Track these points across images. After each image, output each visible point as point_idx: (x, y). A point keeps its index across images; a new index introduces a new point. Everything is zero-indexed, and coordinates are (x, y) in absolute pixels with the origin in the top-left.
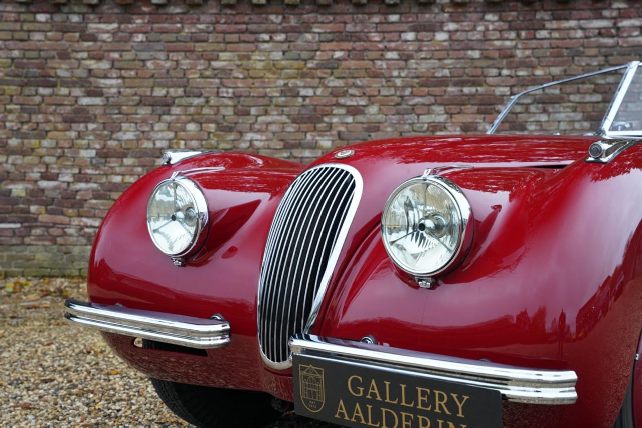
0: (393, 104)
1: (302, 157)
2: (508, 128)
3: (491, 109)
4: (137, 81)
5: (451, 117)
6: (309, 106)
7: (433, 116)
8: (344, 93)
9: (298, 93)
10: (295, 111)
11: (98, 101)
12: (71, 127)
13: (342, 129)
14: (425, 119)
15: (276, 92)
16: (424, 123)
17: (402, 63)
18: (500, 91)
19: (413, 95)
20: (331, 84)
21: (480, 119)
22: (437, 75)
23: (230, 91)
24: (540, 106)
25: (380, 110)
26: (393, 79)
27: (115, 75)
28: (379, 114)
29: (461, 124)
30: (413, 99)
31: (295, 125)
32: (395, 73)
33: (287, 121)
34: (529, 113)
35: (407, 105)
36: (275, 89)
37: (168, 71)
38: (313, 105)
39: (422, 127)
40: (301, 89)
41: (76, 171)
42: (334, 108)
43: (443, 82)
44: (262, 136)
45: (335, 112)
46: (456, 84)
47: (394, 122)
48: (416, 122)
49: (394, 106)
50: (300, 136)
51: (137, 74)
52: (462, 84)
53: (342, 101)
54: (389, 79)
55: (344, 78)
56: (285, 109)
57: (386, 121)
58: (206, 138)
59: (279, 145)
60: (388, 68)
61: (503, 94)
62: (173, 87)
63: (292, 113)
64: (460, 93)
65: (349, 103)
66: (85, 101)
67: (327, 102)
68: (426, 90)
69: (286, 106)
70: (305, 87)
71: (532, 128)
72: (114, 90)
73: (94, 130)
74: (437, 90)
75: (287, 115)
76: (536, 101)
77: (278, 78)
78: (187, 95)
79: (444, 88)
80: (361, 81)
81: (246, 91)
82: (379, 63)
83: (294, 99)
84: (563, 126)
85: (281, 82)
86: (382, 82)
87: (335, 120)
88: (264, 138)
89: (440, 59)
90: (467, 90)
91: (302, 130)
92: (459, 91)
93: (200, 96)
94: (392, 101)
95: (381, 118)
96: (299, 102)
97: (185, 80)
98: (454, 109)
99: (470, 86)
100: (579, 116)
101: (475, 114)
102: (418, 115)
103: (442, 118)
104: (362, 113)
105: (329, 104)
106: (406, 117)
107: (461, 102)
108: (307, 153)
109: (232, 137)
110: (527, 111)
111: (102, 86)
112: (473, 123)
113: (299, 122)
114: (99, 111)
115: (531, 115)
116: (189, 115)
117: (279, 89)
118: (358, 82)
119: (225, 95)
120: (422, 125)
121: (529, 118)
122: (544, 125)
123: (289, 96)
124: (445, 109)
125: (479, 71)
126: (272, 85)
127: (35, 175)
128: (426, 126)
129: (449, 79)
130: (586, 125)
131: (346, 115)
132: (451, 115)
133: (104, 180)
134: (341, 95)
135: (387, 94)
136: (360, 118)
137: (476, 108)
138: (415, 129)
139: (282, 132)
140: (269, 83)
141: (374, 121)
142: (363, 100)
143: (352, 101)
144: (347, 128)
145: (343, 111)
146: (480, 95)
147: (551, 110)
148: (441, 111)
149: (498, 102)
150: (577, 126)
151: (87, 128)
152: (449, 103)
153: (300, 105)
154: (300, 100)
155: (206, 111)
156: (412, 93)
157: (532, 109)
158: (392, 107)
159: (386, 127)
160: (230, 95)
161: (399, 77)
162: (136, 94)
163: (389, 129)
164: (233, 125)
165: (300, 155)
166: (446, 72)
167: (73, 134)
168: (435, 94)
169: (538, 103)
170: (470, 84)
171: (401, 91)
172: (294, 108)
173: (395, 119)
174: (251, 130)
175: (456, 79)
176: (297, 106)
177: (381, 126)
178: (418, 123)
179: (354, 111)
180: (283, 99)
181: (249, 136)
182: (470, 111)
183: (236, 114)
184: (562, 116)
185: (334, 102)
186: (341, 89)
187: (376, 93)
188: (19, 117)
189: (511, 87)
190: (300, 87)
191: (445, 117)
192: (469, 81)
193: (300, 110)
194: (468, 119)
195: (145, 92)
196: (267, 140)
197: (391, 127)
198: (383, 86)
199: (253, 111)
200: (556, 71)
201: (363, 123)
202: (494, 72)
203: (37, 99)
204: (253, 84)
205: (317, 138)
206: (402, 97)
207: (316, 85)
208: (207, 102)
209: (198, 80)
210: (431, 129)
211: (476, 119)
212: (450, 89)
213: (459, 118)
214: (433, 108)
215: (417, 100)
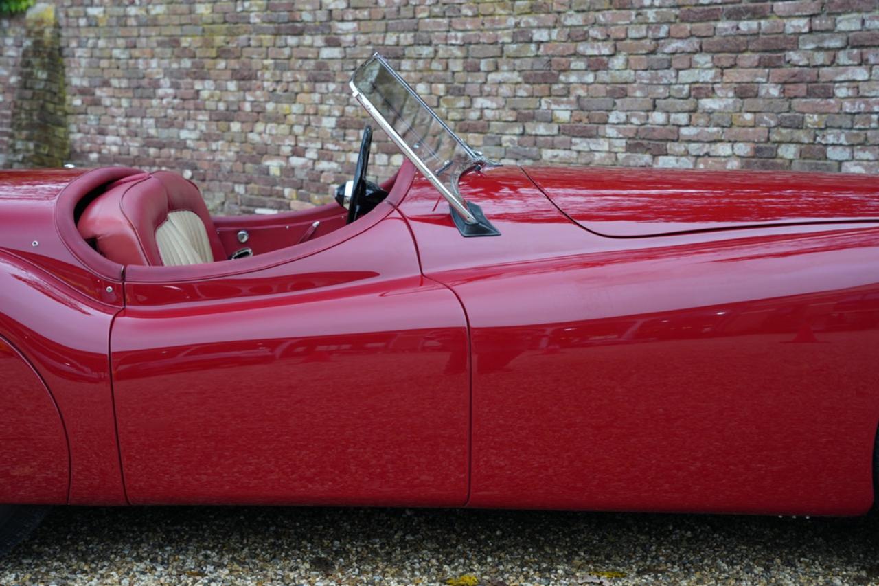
0: (644, 52)
1: (536, 135)
2: (804, 94)
3: (779, 58)
4: (370, 24)
5: (722, 74)
6: (543, 56)
7: (697, 71)
8: (584, 35)
9: (531, 39)
10: (526, 64)
11: (335, 52)
12: (314, 88)
13: (581, 92)
14: (685, 76)
15: (508, 35)
16: (684, 84)
18: (793, 27)
19: (669, 36)
20: (569, 22)
21: (762, 77)
23: (460, 35)
24: (855, 51)
25: (627, 61)
26: (645, 10)
27: (350, 17)
28: (626, 69)
29: (736, 86)
30: (669, 44)
31: (527, 86)
33: (520, 79)
34: (838, 65)
35: (664, 53)
36: (506, 31)
37: (399, 10)
38: (547, 55)
39: (681, 90)
40: (534, 31)
41: (319, 145)
42: (572, 59)
43: (711, 14)
44: (492, 101)
45: (572, 66)
46: (729, 17)
47: (645, 81)
48: (673, 81)
49: (647, 54)
50: (533, 103)
51: (370, 14)
52: (739, 15)
53: (581, 48)
54: (640, 10)
55: (583, 11)
56: (517, 62)
57: (635, 82)
58: (435, 104)
59: (511, 116)
61: (797, 31)
62: (403, 31)
63: (524, 68)
64: (734, 32)
65: (590, 52)
66: (326, 53)
67: (564, 51)
68: (688, 26)
69: (517, 58)
70: (539, 27)
71: (841, 92)
72: (350, 38)
73: (334, 92)
74: (702, 27)
75: (520, 71)
76: (849, 44)
77: (510, 15)
78: (417, 43)
79: (713, 23)
80: (604, 16)
81: (475, 35)
83: (527, 45)
85: (512, 21)
86: (630, 15)
87: (573, 78)
88: (494, 105)
90: (744, 26)
91: (536, 94)
92: (733, 28)
93: (429, 44)
94: (643, 47)
95: (628, 75)
96: (532, 51)
97: (415, 21)
98: (726, 60)
99: (749, 19)
101: (757, 67)
102: (678, 70)
103: (708, 76)
104: (606, 67)
105: (567, 53)
106: (660, 73)
107: (735, 47)
108: (541, 129)
109: (461, 103)
110: (833, 63)
111: (339, 32)
112: (752, 82)
113: (531, 81)
114: (336, 66)
115: (841, 68)
116: (420, 71)
117: (510, 31)
118: (601, 17)
119: (453, 42)
120: (681, 86)
121: (837, 74)
122: (863, 87)
123: (521, 42)
124: (713, 58)
126: (502, 26)
127: (286, 150)
128: (687, 87)
129: (721, 7)
131: (586, 70)
132: (721, 69)
133: (343, 159)
134: (581, 38)
135: (637, 35)
136: (603, 76)
137: (756, 56)
138: (673, 93)
139: (515, 97)
140: (500, 22)
141: (619, 81)
142: (606, 46)
143: (593, 47)
144: (587, 91)
145: (581, 65)
146: (764, 34)
147: (872, 60)
148: (706, 63)
149: (789, 46)
151: (327, 88)
152: (719, 48)
153: (532, 55)
154: (533, 47)
155: (435, 65)
156: (669, 32)
157: (843, 58)
158: (644, 57)
159: (634, 91)
160: (459, 42)
162: (369, 43)
163: (638, 94)
164: (462, 86)
165: (533, 133)
167: (316, 97)
168: (699, 33)
169: (853, 47)
170: (749, 15)
171: (654, 31)
172: (527, 59)
173: (646, 76)
174: (481, 94)
175: (730, 6)
176: (529, 57)
177: (629, 88)
178: (676, 84)
179: (597, 64)
180: (515, 46)
181: (480, 102)
182: (747, 63)
183: (465, 69)
185: (572, 52)
186: (580, 28)
187: (623, 36)
188: (273, 75)
189: (811, 17)
190: (533, 28)
191: (713, 72)
192: (747, 10)
193: (533, 64)
194: (745, 76)
195: (377, 39)
196: (498, 109)
197: (641, 89)
198: (632, 23)
199: (484, 65)
201: (607, 84)
203: (287, 51)
204: (483, 24)
205: (553, 107)
206: (657, 39)
207: (551, 24)
208: (436, 52)
209: (427, 20)
210: (693, 93)
211: (756, 76)
212: (720, 25)
213: (732, 75)
214: (697, 57)
215: (676, 45)
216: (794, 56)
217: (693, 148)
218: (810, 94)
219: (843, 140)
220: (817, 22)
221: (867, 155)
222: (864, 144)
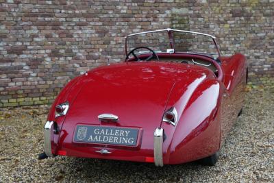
2: (65, 37)
3: (58, 28)
7: (32, 31)
14: (28, 32)
17: (16, 5)
18: (61, 20)
19: (22, 21)
21: (53, 32)
22: (33, 11)
25: (6, 27)
29: (45, 35)
32: (13, 10)
35: (19, 25)
43: (36, 15)
46: (41, 16)
48: (24, 33)
49: (13, 26)
52: (44, 16)
54: (10, 13)
57: (9, 33)
60: (9, 8)
68: (28, 18)
71: (75, 36)
79: (36, 18)
82: (4, 5)
84: (88, 36)
86: (6, 14)
89: (34, 4)
90: (46, 19)
92: (43, 19)
94: (12, 23)
95: (7, 31)
98: (41, 27)
100: (94, 31)
101: (51, 30)
102: (25, 30)
106: (19, 31)
107: (44, 24)
110: (73, 29)
112: (50, 34)
115: (75, 31)
120: (27, 35)
122: (80, 35)
124: (37, 27)
125: (51, 11)
128: (29, 35)
129: (39, 14)
130: (97, 35)
132: (40, 30)
135: (9, 20)
137: (51, 27)
138: (24, 37)
141: (4, 33)
146: (53, 21)
147: (83, 29)
149: (60, 25)
150: (93, 35)
152: (39, 25)
157: (75, 28)
159: (10, 36)
161: (15, 12)
166: (37, 10)
168: (32, 20)
169: (78, 26)
170: (48, 16)
171: (16, 19)
173: (14, 32)
175: (42, 14)
177: (7, 35)
182: (49, 29)
184: (87, 31)
187: (4, 19)
189: (66, 18)
191: (37, 31)
194: (48, 32)
197: (12, 36)
198: (7, 16)
200: (84, 11)
202: (58, 11)
206: (17, 21)
210: (31, 37)
211: (51, 32)
212: (39, 18)
213: (44, 32)
214: (32, 27)
215: (24, 23)
216: (62, 27)
217: (32, 52)
218: (67, 37)
219: (76, 48)
220: (68, 19)
221: (83, 51)
222: (82, 48)
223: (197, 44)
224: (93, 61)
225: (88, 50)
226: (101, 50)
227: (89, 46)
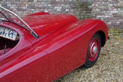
219: (10, 3)
221: (14, 5)
223: (99, 3)
224: (22, 12)
225: (18, 5)
226: (27, 5)
227: (19, 2)
